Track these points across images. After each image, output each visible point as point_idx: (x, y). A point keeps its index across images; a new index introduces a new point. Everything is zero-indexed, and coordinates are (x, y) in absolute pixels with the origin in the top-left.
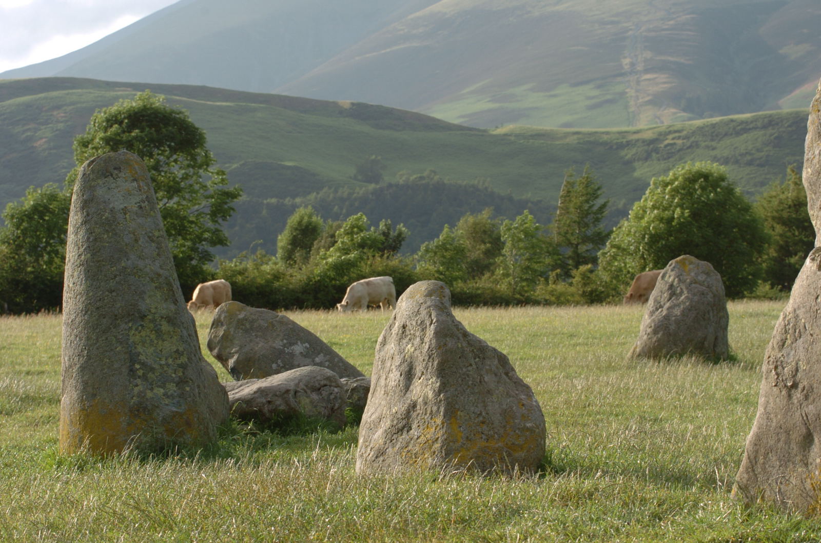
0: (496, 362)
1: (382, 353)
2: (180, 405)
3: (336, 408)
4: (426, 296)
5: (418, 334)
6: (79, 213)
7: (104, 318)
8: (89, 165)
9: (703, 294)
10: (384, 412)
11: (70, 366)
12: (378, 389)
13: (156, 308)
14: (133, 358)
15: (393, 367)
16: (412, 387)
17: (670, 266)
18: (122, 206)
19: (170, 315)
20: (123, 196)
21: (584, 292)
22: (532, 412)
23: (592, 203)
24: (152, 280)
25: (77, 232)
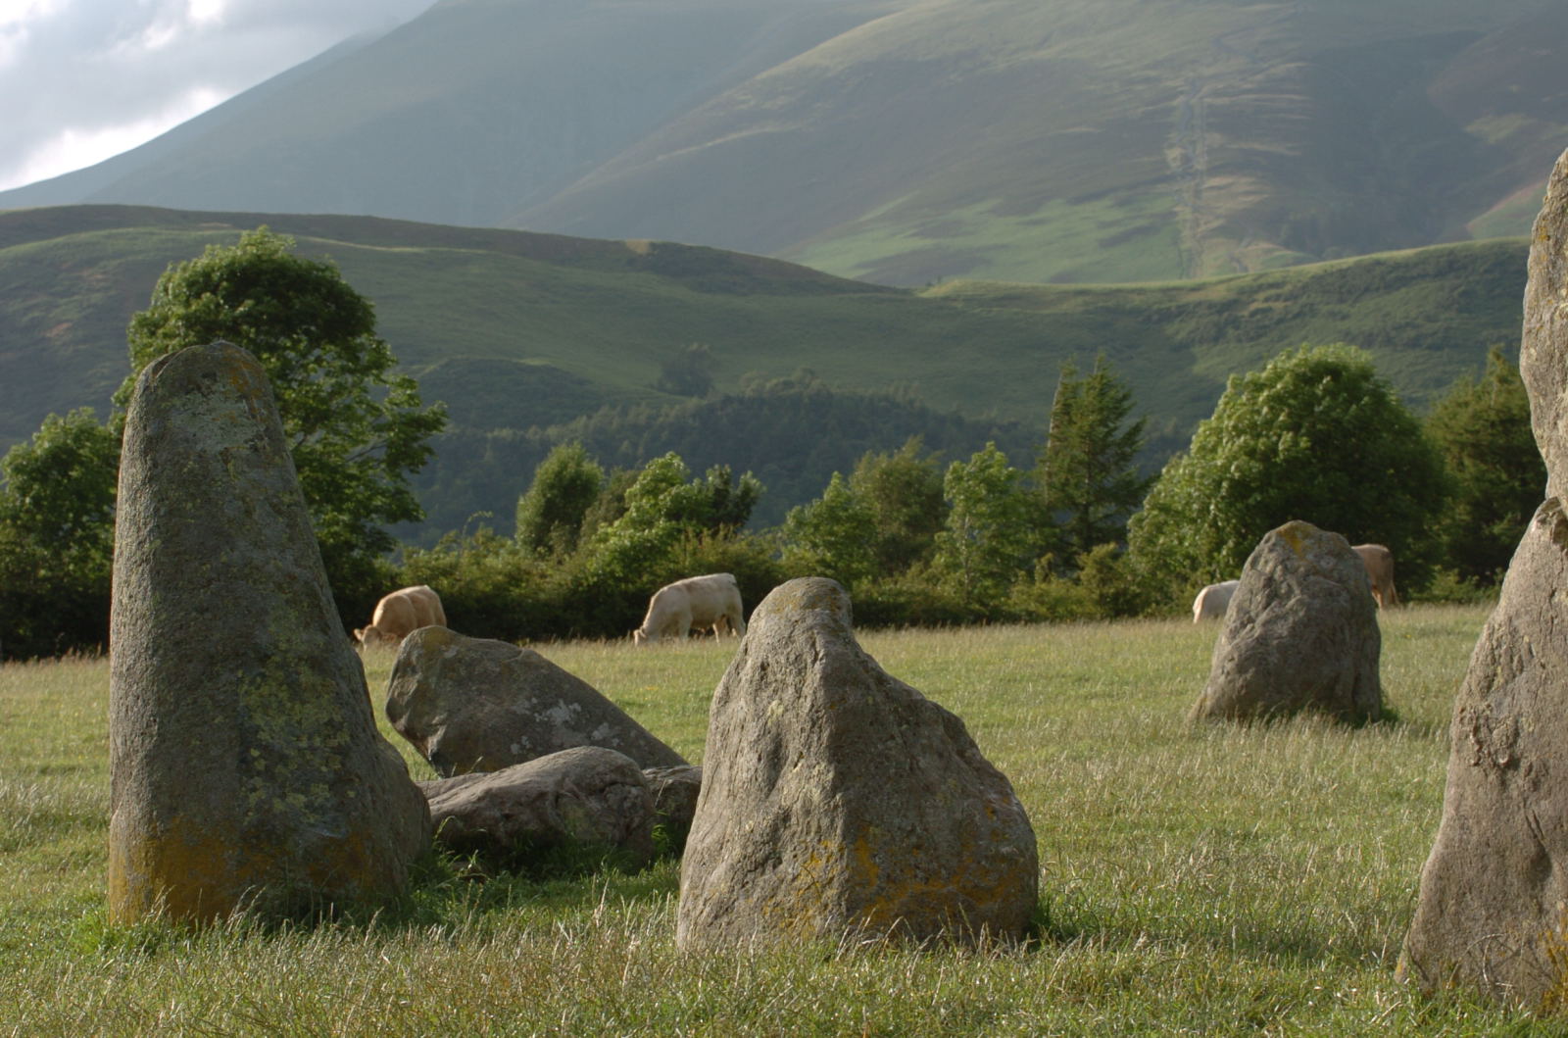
0: (940, 730)
1: (723, 718)
2: (338, 826)
3: (634, 825)
4: (805, 607)
5: (790, 680)
6: (138, 463)
7: (190, 661)
8: (155, 370)
9: (1331, 594)
10: (729, 831)
11: (127, 755)
12: (716, 786)
13: (288, 641)
14: (246, 737)
15: (744, 744)
16: (780, 782)
17: (1267, 542)
18: (220, 448)
19: (316, 653)
20: (222, 429)
21: (1102, 595)
22: (1012, 824)
23: (1111, 425)
24: (280, 587)
25: (135, 499)
